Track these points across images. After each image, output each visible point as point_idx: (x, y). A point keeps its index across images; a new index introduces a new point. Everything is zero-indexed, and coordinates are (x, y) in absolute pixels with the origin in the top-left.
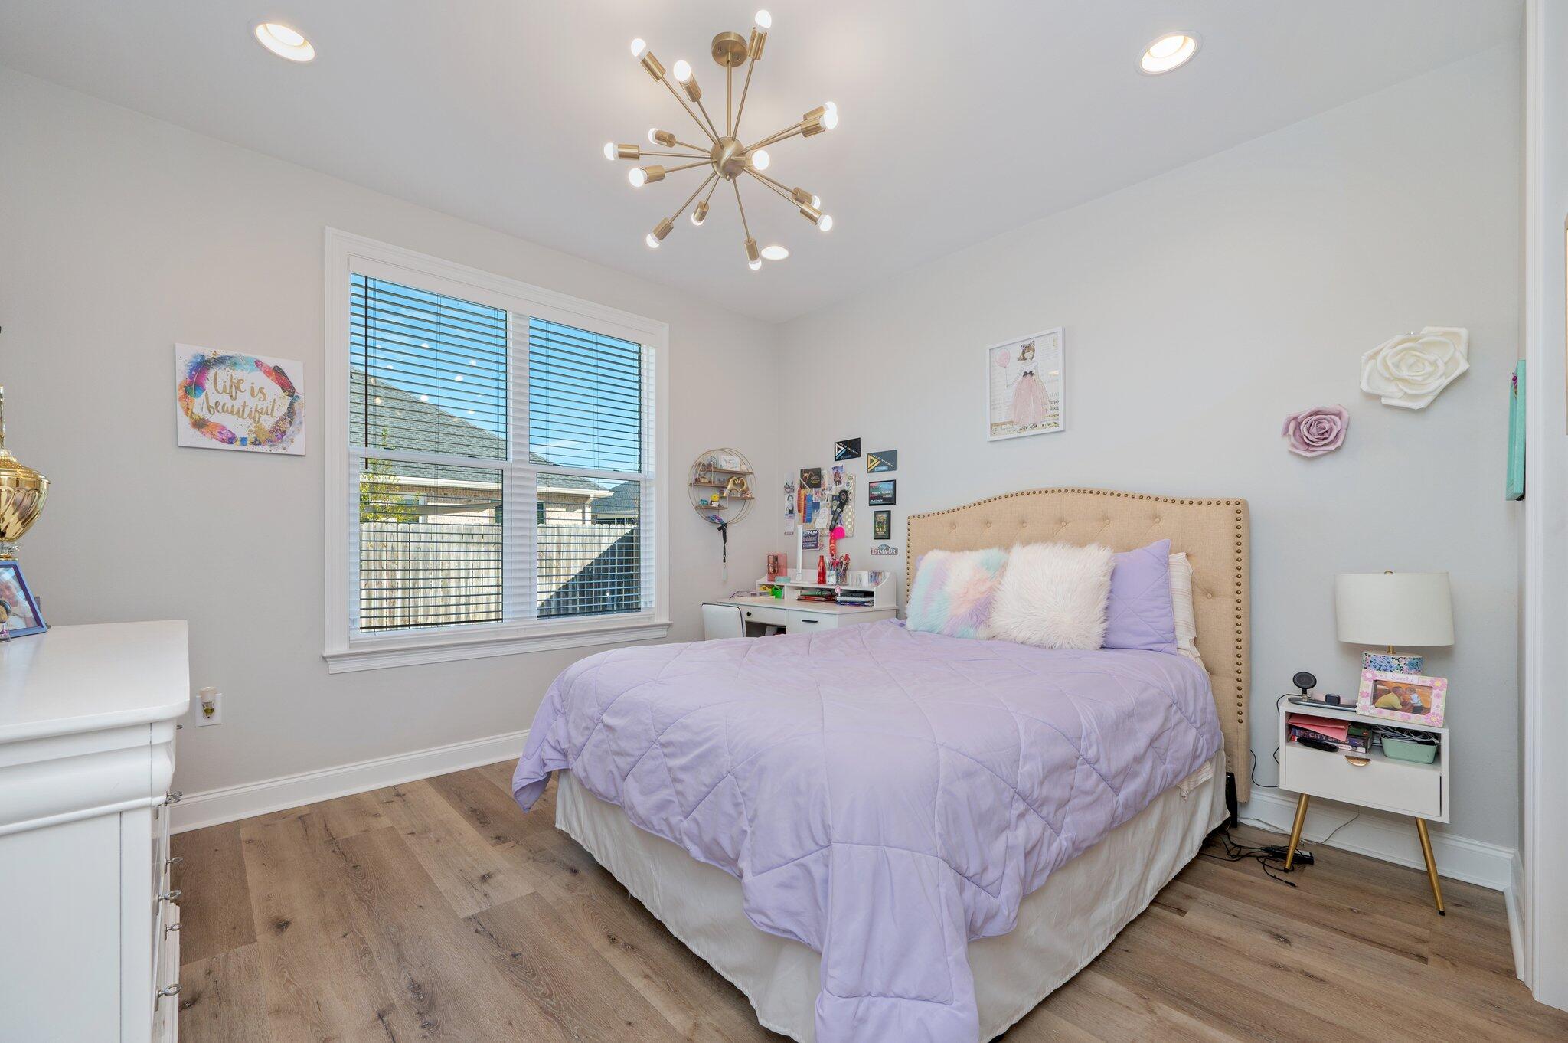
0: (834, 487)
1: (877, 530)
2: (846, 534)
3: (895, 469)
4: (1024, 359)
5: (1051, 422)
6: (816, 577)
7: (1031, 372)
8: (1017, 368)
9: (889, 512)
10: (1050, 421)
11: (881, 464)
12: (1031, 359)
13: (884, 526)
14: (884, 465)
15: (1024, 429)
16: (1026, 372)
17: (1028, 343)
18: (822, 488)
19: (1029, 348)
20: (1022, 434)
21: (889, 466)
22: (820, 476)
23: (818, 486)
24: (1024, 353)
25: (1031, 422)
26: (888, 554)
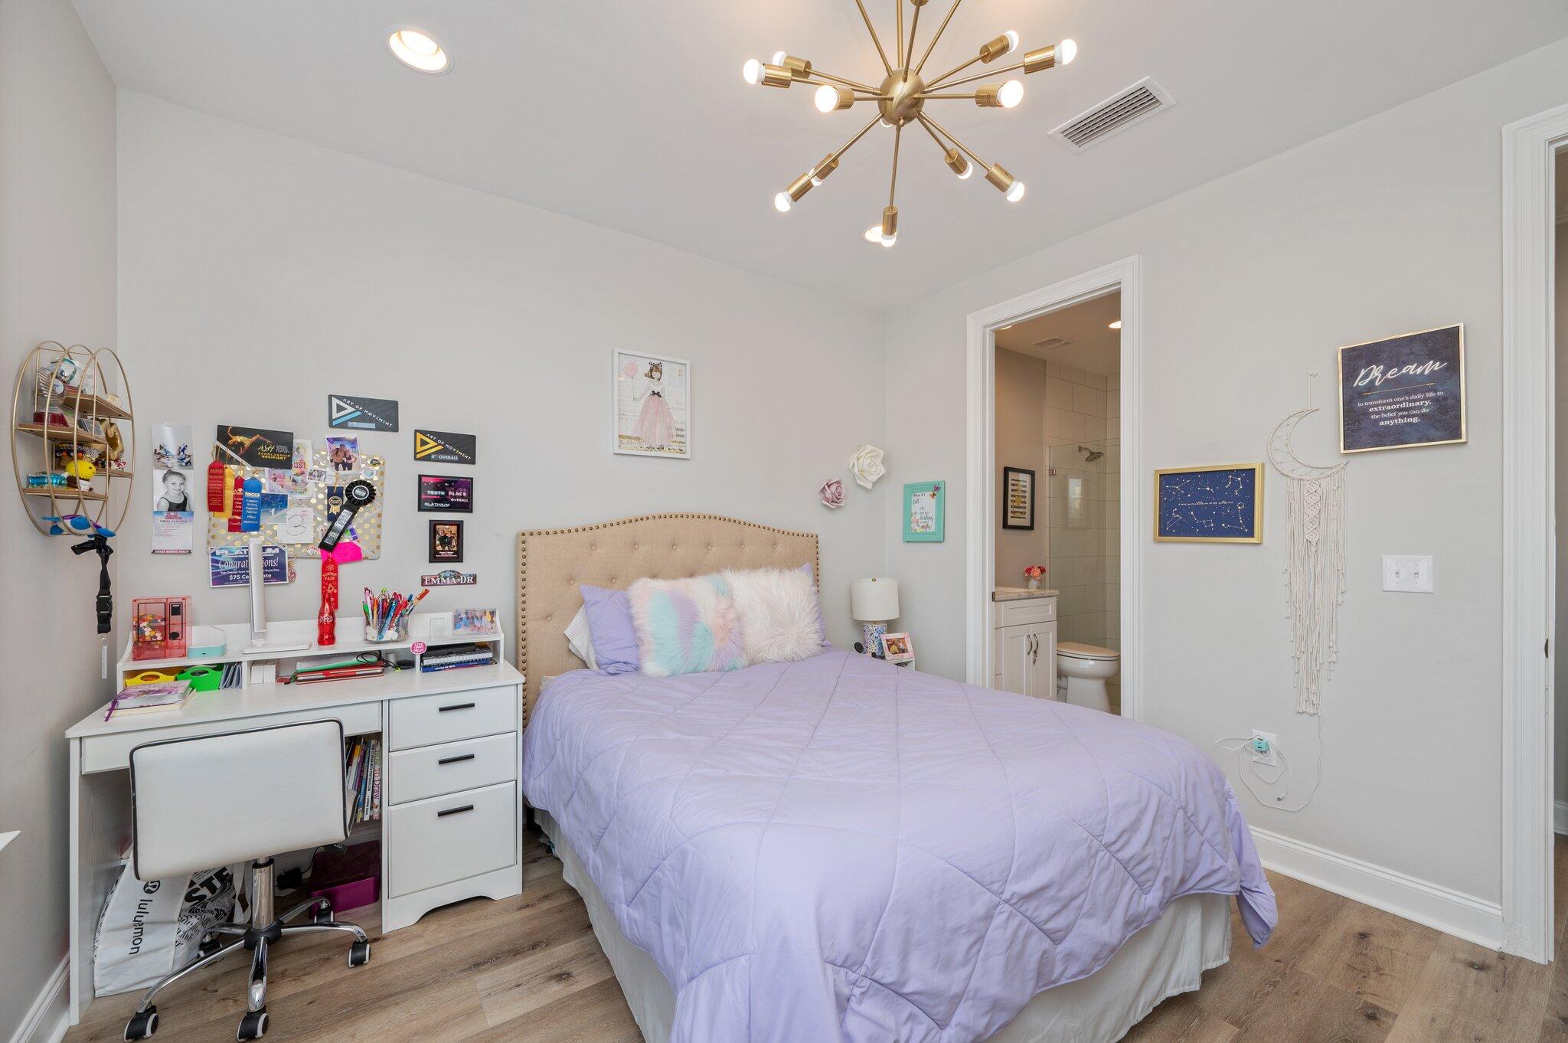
0: (330, 471)
1: (439, 548)
2: (364, 554)
3: (473, 462)
4: (651, 377)
5: (677, 448)
6: (314, 633)
7: (659, 393)
8: (646, 385)
9: (459, 525)
10: (676, 446)
11: (444, 451)
12: (659, 380)
13: (454, 544)
14: (451, 453)
15: (650, 448)
16: (653, 392)
17: (656, 362)
18: (294, 470)
19: (655, 368)
20: (648, 453)
21: (460, 457)
22: (290, 448)
23: (287, 464)
24: (651, 371)
25: (658, 444)
26: (459, 584)
